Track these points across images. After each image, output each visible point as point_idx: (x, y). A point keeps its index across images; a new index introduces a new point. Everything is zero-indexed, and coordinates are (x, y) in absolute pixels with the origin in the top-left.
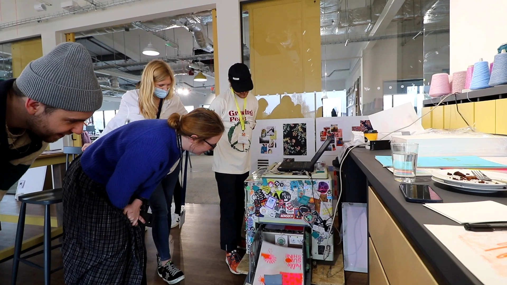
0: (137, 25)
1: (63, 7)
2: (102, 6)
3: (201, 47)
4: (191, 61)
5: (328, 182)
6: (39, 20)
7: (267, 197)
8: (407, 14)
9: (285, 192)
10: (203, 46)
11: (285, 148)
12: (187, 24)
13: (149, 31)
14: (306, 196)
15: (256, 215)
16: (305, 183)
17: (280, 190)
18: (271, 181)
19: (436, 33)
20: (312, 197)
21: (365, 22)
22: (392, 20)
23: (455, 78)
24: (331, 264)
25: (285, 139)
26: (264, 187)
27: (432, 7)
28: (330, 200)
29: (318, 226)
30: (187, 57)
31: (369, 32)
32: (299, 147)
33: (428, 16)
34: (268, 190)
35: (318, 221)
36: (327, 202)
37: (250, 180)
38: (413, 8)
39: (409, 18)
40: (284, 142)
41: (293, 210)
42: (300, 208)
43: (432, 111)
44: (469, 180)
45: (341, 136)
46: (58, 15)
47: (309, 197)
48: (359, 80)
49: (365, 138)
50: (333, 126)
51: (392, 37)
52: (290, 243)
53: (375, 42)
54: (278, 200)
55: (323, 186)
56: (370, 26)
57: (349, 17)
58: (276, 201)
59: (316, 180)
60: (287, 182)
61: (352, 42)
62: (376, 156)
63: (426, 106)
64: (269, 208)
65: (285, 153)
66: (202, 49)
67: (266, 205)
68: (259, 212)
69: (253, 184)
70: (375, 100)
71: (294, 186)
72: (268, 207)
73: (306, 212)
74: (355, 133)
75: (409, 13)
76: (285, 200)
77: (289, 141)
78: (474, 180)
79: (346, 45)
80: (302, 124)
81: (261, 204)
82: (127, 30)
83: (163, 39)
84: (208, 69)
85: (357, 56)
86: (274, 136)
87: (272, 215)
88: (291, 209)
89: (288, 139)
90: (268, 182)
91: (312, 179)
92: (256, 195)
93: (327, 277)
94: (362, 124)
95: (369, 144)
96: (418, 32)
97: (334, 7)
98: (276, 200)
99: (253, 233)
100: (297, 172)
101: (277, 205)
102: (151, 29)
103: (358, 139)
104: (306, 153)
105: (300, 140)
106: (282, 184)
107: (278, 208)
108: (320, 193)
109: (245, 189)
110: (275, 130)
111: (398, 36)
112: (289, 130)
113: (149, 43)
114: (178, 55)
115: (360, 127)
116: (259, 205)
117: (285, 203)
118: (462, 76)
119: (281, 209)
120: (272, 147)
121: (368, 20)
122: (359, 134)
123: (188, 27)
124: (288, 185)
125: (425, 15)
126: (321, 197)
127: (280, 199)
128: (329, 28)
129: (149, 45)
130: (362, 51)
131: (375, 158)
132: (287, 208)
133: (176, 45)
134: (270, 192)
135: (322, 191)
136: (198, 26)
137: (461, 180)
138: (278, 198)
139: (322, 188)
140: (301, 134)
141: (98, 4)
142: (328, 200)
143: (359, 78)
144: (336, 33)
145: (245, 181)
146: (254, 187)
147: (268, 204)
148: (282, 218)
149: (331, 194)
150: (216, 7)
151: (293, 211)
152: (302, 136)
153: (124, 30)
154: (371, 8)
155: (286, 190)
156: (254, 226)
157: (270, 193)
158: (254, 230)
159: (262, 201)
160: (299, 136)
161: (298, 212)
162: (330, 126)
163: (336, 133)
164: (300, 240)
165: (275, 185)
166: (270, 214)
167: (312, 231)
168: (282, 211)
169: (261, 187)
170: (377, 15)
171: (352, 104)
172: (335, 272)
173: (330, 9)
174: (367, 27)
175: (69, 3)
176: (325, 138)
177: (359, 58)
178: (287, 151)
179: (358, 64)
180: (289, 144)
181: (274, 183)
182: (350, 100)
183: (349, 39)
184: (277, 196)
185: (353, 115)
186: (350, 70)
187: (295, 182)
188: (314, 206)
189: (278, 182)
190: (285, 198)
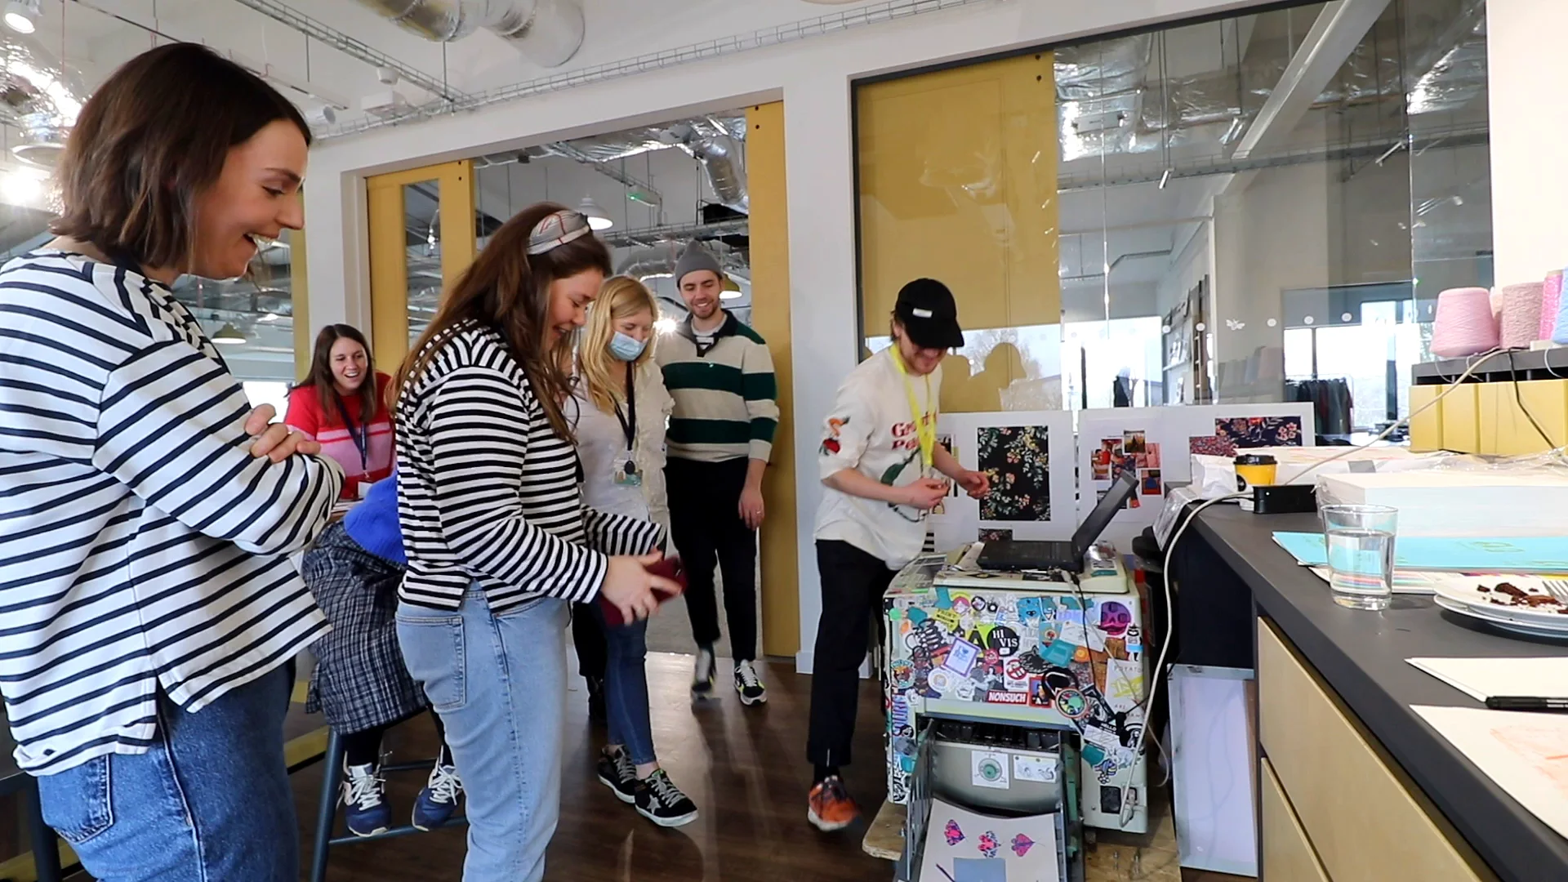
0: (553, 148)
1: (368, 107)
2: (469, 102)
3: (726, 199)
5: (1130, 603)
7: (949, 640)
8: (1355, 87)
9: (1004, 628)
10: (732, 197)
12: (692, 137)
13: (584, 160)
14: (1064, 640)
15: (917, 692)
16: (1061, 603)
17: (986, 623)
18: (963, 596)
19: (1449, 143)
20: (1083, 643)
21: (1221, 114)
22: (1309, 106)
23: (1509, 303)
24: (1138, 843)
25: (985, 472)
26: (939, 613)
27: (1437, 66)
28: (1136, 655)
29: (1099, 730)
30: (687, 230)
31: (1233, 144)
32: (1026, 496)
33: (1424, 93)
34: (952, 621)
35: (1098, 714)
36: (1127, 659)
37: (900, 592)
38: (1375, 68)
39: (1362, 98)
41: (1026, 679)
42: (1048, 675)
43: (1441, 398)
44: (1534, 606)
45: (1157, 464)
46: (350, 128)
47: (1073, 645)
48: (1202, 286)
49: (1239, 478)
50: (1132, 435)
51: (1310, 159)
52: (1016, 777)
53: (1252, 174)
54: (980, 650)
55: (1115, 615)
56: (1237, 126)
57: (1170, 100)
58: (976, 653)
59: (1091, 595)
60: (1009, 601)
61: (1182, 175)
62: (1274, 533)
63: (1423, 380)
64: (956, 671)
65: (985, 514)
66: (727, 205)
67: (947, 663)
68: (925, 683)
69: (910, 603)
70: (1258, 351)
71: (1027, 610)
72: (953, 670)
73: (1063, 687)
74: (1205, 460)
75: (1361, 83)
76: (1004, 651)
77: (996, 479)
78: (1549, 606)
79: (1161, 186)
80: (1035, 427)
81: (933, 660)
82: (523, 160)
83: (622, 182)
84: (739, 261)
85: (1196, 214)
87: (964, 693)
88: (1020, 678)
89: (992, 472)
90: (952, 599)
91: (1081, 592)
92: (917, 634)
93: (1131, 878)
94: (1222, 428)
95: (1252, 496)
96: (1393, 141)
97: (1126, 76)
98: (974, 650)
99: (907, 744)
100: (1036, 571)
101: (980, 664)
102: (589, 156)
103: (1217, 479)
104: (1049, 515)
105: (1029, 475)
106: (992, 604)
107: (980, 673)
108: (1105, 634)
109: (886, 618)
111: (1330, 156)
112: (995, 445)
113: (585, 197)
114: (659, 225)
115: (1216, 439)
116: (927, 665)
117: (1002, 661)
118: (1531, 297)
119: (991, 677)
121: (1229, 109)
122: (1219, 467)
123: (691, 148)
124: (1011, 609)
125: (1414, 90)
126: (1108, 643)
127: (987, 648)
128: (1109, 134)
129: (585, 199)
130: (1212, 198)
131: (1274, 538)
132: (1009, 673)
133: (655, 198)
134: (959, 626)
135: (1112, 627)
136: (719, 144)
137: (1512, 604)
138: (981, 645)
139: (1113, 620)
140: (1032, 459)
141: (459, 94)
142: (1129, 654)
143: (1203, 279)
144: (1130, 147)
145: (885, 596)
146: (912, 612)
147: (952, 660)
148: (994, 702)
149: (1138, 637)
150: (782, 96)
151: (1024, 684)
152: (1037, 464)
153: (516, 160)
154: (1239, 75)
155: (1005, 623)
156: (912, 723)
157: (959, 629)
158: (912, 735)
159: (935, 653)
160: (1027, 465)
161: (1041, 687)
162: (1122, 433)
163: (1140, 456)
164: (1045, 770)
165: (974, 606)
166: (958, 689)
167: (1083, 744)
168: (993, 683)
169: (932, 613)
170: (1260, 92)
171: (1182, 360)
172: (1151, 866)
173: (1112, 83)
174: (1228, 129)
175: (384, 98)
176: (1107, 471)
177: (1205, 220)
178: (989, 507)
179: (1199, 237)
180: (997, 485)
181: (970, 601)
182: (1174, 348)
183: (1172, 170)
184: (980, 640)
185: (1185, 397)
186: (1172, 253)
187: (1032, 601)
188: (1090, 670)
189: (982, 599)
190: (1003, 645)
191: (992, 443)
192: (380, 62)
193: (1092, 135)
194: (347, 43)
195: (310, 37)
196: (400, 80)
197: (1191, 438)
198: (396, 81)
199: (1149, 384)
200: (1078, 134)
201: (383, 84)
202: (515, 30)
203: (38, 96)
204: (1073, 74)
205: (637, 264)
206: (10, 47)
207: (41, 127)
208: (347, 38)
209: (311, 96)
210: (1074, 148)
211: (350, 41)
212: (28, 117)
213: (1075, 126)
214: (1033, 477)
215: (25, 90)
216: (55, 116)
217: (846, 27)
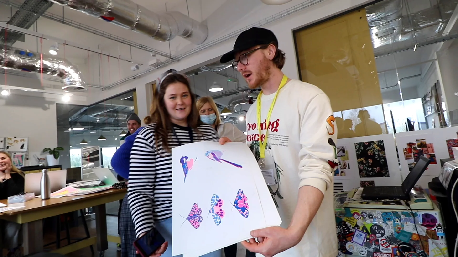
0: (204, 69)
1: (150, 64)
2: (177, 58)
4: (250, 91)
5: (436, 214)
6: (134, 77)
7: (353, 230)
11: (361, 169)
13: (214, 71)
14: (406, 231)
15: (342, 252)
16: (402, 215)
17: (369, 223)
18: (357, 211)
20: (415, 232)
21: (434, 22)
25: (360, 159)
26: (347, 219)
28: (442, 237)
31: (441, 32)
32: (378, 167)
34: (353, 222)
36: (438, 240)
40: (359, 163)
41: (390, 247)
42: (400, 246)
45: (433, 151)
46: (147, 71)
47: (411, 233)
48: (436, 85)
50: (420, 141)
53: (451, 41)
54: (367, 235)
55: (429, 220)
56: (441, 25)
57: (413, 21)
59: (416, 211)
60: (378, 214)
61: (422, 45)
64: (358, 243)
65: (362, 175)
67: (353, 240)
68: (345, 248)
71: (386, 217)
72: (356, 242)
73: (408, 251)
77: (364, 161)
79: (414, 50)
80: (378, 141)
81: (347, 238)
82: (196, 74)
83: (225, 76)
85: (429, 59)
86: (346, 157)
87: (362, 253)
88: (387, 247)
89: (362, 159)
90: (352, 213)
91: (411, 210)
97: (394, 15)
98: (365, 235)
100: (388, 200)
101: (368, 240)
102: (215, 70)
104: (389, 174)
105: (378, 159)
106: (370, 215)
107: (369, 245)
108: (425, 228)
110: (345, 150)
112: (362, 149)
114: (238, 88)
116: (345, 240)
117: (378, 240)
119: (374, 246)
120: (345, 168)
121: (437, 20)
124: (379, 217)
126: (427, 232)
127: (371, 234)
128: (390, 36)
129: (214, 83)
130: (435, 53)
132: (382, 245)
133: (236, 80)
134: (356, 224)
135: (428, 225)
138: (367, 232)
139: (428, 222)
140: (378, 153)
141: (174, 57)
142: (439, 237)
143: (436, 82)
144: (399, 40)
147: (355, 238)
149: (442, 229)
151: (390, 250)
152: (381, 155)
153: (194, 75)
154: (438, 8)
155: (377, 223)
157: (357, 226)
159: (348, 235)
160: (377, 155)
161: (397, 251)
162: (416, 141)
163: (425, 149)
165: (362, 216)
166: (360, 251)
168: (375, 249)
169: (344, 219)
170: (449, 12)
171: (433, 113)
173: (389, 17)
174: (438, 27)
175: (154, 61)
176: (411, 156)
177: (433, 61)
178: (363, 172)
179: (432, 68)
180: (365, 164)
181: (360, 214)
182: (428, 108)
183: (418, 44)
184: (367, 230)
185: (436, 126)
186: (422, 75)
187: (388, 213)
188: (420, 244)
189: (365, 213)
190: (378, 233)
191: (361, 148)
192: (151, 51)
193: (384, 37)
194: (141, 47)
195: (131, 46)
196: (157, 55)
197: (446, 140)
198: (156, 55)
199: (420, 123)
200: (378, 38)
201: (153, 57)
202: (187, 35)
203: (67, 74)
204: (373, 17)
205: (234, 101)
206: (59, 62)
207: (68, 81)
208: (142, 45)
209: (132, 63)
210: (377, 43)
211: (142, 46)
212: (65, 79)
213: (377, 35)
214: (379, 160)
215: (64, 72)
216: (71, 78)
217: (289, 14)
